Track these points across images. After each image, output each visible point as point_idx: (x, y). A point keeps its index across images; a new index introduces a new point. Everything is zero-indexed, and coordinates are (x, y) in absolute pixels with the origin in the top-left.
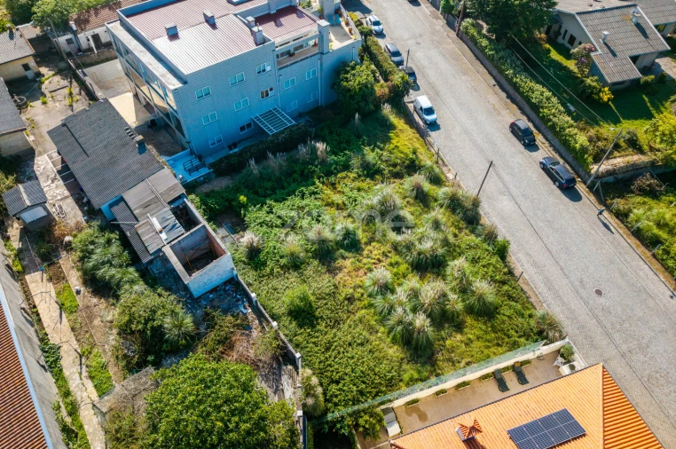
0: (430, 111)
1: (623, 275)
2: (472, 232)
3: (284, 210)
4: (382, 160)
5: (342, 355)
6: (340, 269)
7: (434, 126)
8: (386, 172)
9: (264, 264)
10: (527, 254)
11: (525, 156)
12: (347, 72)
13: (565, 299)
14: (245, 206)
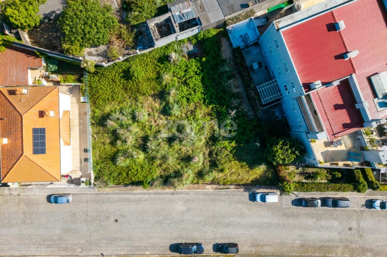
0: (263, 199)
1: (122, 239)
2: (161, 176)
3: (196, 81)
4: (223, 148)
5: (109, 86)
6: (154, 100)
7: (253, 198)
8: (214, 147)
9: (162, 63)
10: (146, 200)
11: (211, 239)
12: (291, 147)
13: (118, 203)
14: (200, 61)
